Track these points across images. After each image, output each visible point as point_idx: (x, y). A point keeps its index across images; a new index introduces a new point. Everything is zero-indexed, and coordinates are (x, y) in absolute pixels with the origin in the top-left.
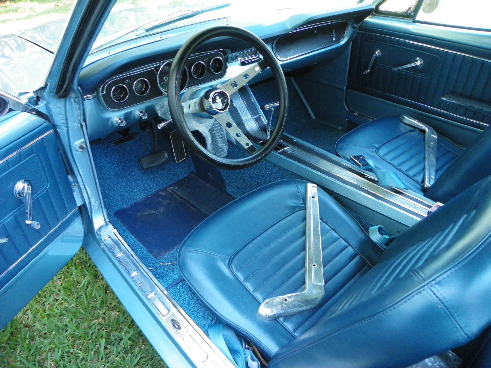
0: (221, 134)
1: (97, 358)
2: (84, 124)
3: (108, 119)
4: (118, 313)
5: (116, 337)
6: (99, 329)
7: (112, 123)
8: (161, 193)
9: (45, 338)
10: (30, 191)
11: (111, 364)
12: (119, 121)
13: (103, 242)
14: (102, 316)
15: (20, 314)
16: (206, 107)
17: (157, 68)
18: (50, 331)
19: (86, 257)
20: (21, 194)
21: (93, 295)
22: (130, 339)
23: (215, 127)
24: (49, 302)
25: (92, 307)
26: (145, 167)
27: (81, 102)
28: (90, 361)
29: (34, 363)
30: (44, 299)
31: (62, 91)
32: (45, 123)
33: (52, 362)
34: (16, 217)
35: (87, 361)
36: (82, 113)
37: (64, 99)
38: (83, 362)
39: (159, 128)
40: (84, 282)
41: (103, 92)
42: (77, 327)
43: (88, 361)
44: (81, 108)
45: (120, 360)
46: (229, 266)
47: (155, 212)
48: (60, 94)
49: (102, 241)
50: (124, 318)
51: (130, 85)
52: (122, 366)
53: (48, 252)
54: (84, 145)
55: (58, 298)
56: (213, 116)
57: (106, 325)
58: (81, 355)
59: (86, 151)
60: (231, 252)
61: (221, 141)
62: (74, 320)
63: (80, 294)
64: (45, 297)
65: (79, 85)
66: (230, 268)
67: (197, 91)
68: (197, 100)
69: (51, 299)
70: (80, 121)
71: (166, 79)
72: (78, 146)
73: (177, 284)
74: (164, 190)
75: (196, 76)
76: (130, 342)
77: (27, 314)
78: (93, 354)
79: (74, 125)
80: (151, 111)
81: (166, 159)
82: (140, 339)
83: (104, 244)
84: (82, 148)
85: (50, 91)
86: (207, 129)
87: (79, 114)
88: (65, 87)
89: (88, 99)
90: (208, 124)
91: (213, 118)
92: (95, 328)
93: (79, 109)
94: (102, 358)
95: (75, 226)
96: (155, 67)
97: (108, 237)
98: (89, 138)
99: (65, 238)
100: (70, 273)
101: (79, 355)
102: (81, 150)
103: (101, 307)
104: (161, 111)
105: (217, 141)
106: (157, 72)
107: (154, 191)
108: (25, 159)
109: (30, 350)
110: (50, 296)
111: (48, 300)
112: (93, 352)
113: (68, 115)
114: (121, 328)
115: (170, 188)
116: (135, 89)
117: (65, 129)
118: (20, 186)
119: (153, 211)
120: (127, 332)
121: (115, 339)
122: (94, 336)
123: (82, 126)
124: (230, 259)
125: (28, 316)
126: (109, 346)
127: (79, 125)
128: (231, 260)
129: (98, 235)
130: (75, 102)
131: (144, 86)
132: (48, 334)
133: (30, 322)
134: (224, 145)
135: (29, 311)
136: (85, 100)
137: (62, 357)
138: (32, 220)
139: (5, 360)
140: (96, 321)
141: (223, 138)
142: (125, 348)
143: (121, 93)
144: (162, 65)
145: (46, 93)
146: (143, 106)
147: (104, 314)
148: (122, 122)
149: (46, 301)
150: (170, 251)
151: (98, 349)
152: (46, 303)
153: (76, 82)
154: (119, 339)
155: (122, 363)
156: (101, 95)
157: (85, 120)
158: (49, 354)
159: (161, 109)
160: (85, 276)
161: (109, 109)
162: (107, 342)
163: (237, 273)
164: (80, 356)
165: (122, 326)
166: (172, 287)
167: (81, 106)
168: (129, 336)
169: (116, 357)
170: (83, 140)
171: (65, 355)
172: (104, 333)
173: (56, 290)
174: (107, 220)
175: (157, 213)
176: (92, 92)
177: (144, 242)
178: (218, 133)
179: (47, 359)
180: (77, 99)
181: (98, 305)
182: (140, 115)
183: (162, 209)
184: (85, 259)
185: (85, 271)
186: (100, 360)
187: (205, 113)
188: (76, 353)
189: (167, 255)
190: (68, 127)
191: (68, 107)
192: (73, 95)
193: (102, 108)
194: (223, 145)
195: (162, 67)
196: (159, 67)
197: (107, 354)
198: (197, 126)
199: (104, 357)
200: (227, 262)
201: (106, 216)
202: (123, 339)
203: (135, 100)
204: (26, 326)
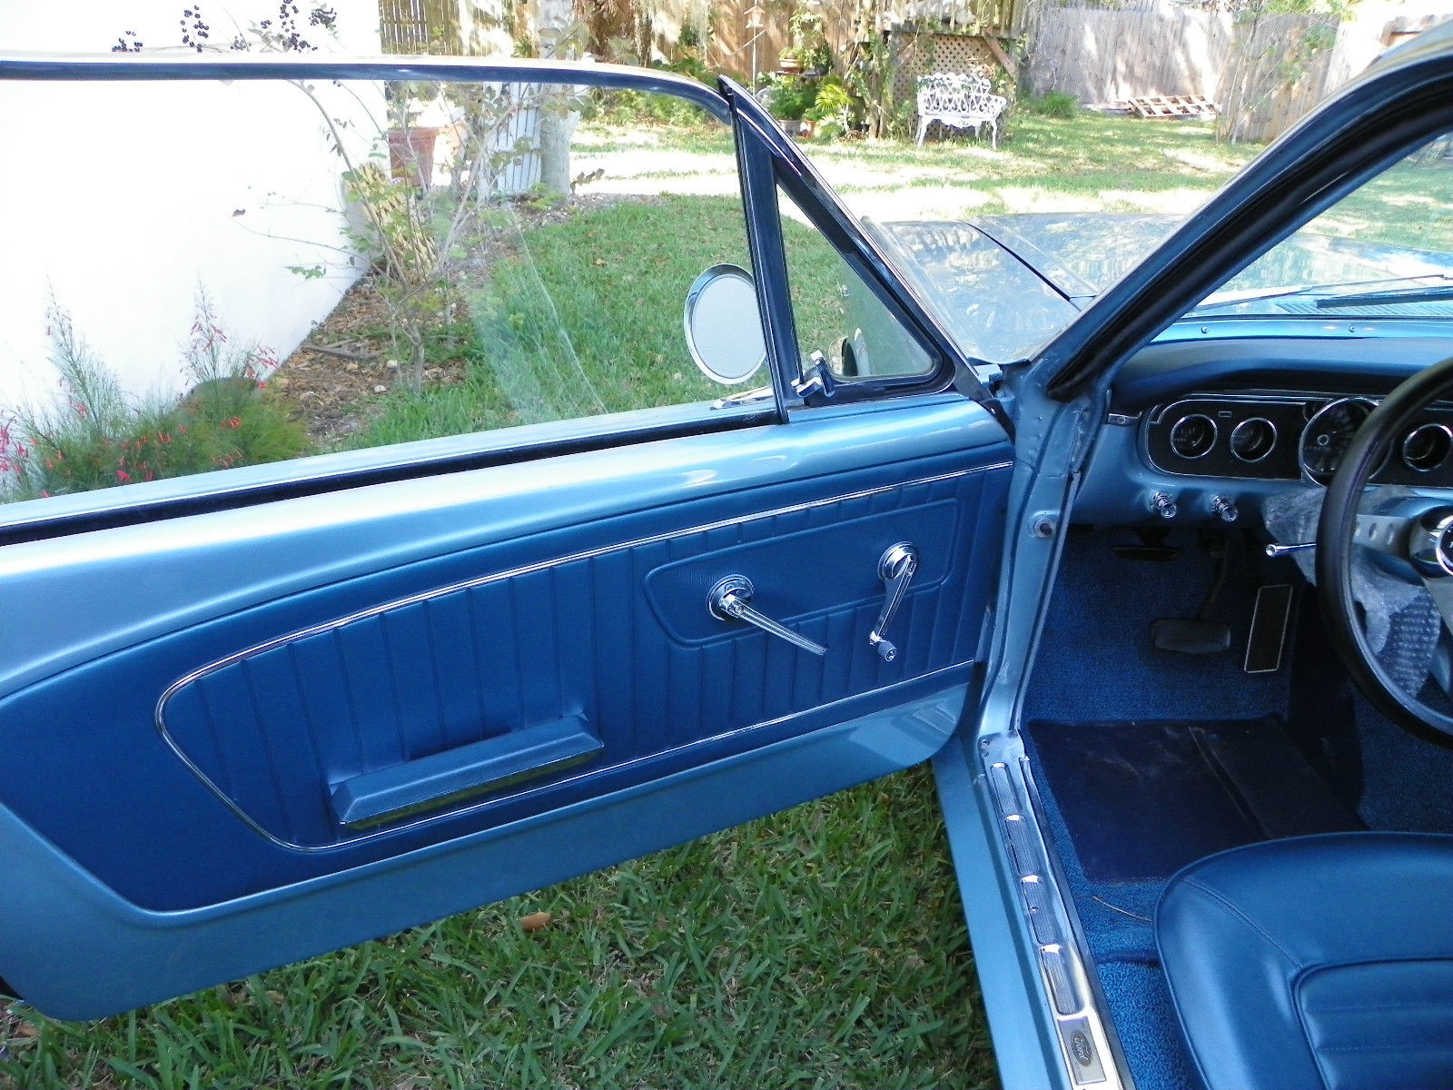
0: (1420, 641)
1: (829, 1032)
2: (1077, 477)
3: (1138, 488)
4: (922, 963)
5: (894, 1014)
6: (865, 974)
7: (1142, 502)
8: (1169, 731)
9: (742, 918)
10: (911, 574)
11: (855, 1064)
12: (1162, 503)
13: (985, 772)
14: (885, 947)
15: (716, 839)
16: (1416, 548)
17: (1312, 407)
18: (762, 912)
19: (905, 797)
20: (891, 570)
21: (886, 889)
22: (925, 1036)
23: (1410, 615)
24: (781, 849)
25: (873, 914)
26: (1159, 643)
27: (1095, 425)
28: (813, 1027)
29: (703, 953)
30: (776, 837)
31: (1067, 385)
32: (1005, 440)
33: (735, 976)
34: (854, 616)
35: (807, 1022)
36: (1086, 449)
37: (1058, 403)
38: (799, 1021)
39: (1269, 553)
40: (878, 847)
41: (1155, 418)
42: (821, 937)
43: (809, 1026)
44: (1089, 439)
45: (878, 1068)
46: (1295, 985)
47: (1133, 769)
48: (1058, 390)
49: (984, 767)
50: (931, 982)
51: (1226, 426)
52: (877, 1084)
53: (855, 729)
54: (1053, 526)
55: (804, 852)
56: (1424, 580)
57: (883, 972)
58: (801, 1002)
59: (1051, 543)
60: (1316, 955)
61: (1411, 658)
62: (820, 918)
63: (858, 870)
64: (781, 833)
65: (1113, 386)
66: (1293, 995)
67: (1404, 499)
68: (1397, 520)
69: (789, 846)
70: (1071, 466)
71: (1323, 440)
72: (1040, 522)
73: (1123, 960)
74: (1179, 726)
75: (1412, 462)
76: (921, 1044)
77: (729, 849)
78: (826, 1017)
79: (1052, 470)
80: (1250, 508)
81: (1221, 649)
82: (948, 1053)
83: (986, 777)
84: (1044, 529)
85: (1037, 376)
86: (1389, 609)
87: (1076, 451)
88: (1078, 378)
89: (1115, 422)
90: (1398, 598)
91: (1423, 584)
92: (857, 965)
93: (1083, 439)
94: (842, 1040)
95: (937, 704)
96: (1310, 403)
97: (1003, 765)
98: (1073, 512)
99: (904, 718)
100: (854, 813)
101: (796, 999)
102: (1041, 535)
103: (889, 926)
104: (1277, 517)
105: (1398, 656)
106: (1310, 416)
107: (1152, 716)
108: (933, 500)
109: (703, 925)
110: (791, 837)
111: (783, 844)
112: (828, 1013)
113: (1050, 443)
114: (915, 1000)
115: (1196, 729)
116: (1235, 439)
117: (1028, 471)
118: (897, 553)
119: (1128, 765)
120: (924, 1017)
121: (890, 1017)
122: (847, 981)
123: (1070, 479)
124: (1303, 971)
125: (728, 852)
126: (869, 1022)
127: (1065, 476)
128: (1304, 976)
129: (981, 751)
130: (1081, 418)
131: (1261, 439)
132: (754, 915)
133: (728, 867)
134: (1416, 675)
135: (735, 844)
136: (1107, 423)
137: (761, 979)
138: (883, 638)
139: (654, 913)
140: (865, 949)
141: (1422, 655)
142: (901, 1050)
143: (1195, 437)
144: (1331, 402)
145: (1023, 379)
146: (1235, 487)
147: (891, 945)
148: (1167, 506)
149: (777, 844)
150: (1133, 881)
151: (843, 1014)
152: (775, 849)
153: (1110, 374)
154: (896, 1022)
155: (880, 1077)
156: (1148, 422)
157: (1083, 469)
158: (739, 956)
159: (1278, 514)
160: (885, 836)
161: (1152, 465)
162: (870, 1010)
163: (1307, 1015)
164: (796, 1003)
165: (920, 997)
166: (1108, 961)
167: (1092, 433)
168: (924, 1028)
169: (875, 1057)
170: (1057, 512)
171: (770, 981)
172: (874, 984)
173: (810, 831)
174: (1017, 726)
175: (1137, 773)
176: (1130, 410)
177: (1074, 827)
178: (1412, 633)
179: (729, 965)
180: (1087, 415)
181: (887, 918)
182: (1218, 506)
183: (1153, 771)
184: (901, 799)
185: (892, 826)
186: (836, 1037)
187: (1406, 565)
188: (790, 991)
189: (1120, 885)
190: (1036, 471)
191: (1058, 425)
192: (1085, 403)
193: (1135, 455)
194: (1412, 671)
195: (1329, 406)
196: (1322, 404)
197: (855, 1036)
198: (1363, 590)
199: (847, 1038)
200: (1292, 973)
201: (1018, 716)
202: (908, 1025)
203: (1221, 466)
204: (719, 872)
